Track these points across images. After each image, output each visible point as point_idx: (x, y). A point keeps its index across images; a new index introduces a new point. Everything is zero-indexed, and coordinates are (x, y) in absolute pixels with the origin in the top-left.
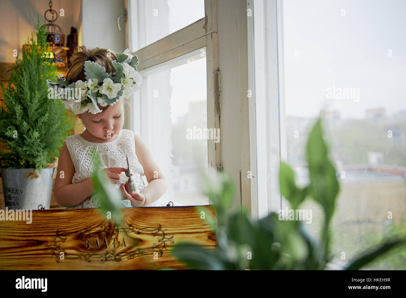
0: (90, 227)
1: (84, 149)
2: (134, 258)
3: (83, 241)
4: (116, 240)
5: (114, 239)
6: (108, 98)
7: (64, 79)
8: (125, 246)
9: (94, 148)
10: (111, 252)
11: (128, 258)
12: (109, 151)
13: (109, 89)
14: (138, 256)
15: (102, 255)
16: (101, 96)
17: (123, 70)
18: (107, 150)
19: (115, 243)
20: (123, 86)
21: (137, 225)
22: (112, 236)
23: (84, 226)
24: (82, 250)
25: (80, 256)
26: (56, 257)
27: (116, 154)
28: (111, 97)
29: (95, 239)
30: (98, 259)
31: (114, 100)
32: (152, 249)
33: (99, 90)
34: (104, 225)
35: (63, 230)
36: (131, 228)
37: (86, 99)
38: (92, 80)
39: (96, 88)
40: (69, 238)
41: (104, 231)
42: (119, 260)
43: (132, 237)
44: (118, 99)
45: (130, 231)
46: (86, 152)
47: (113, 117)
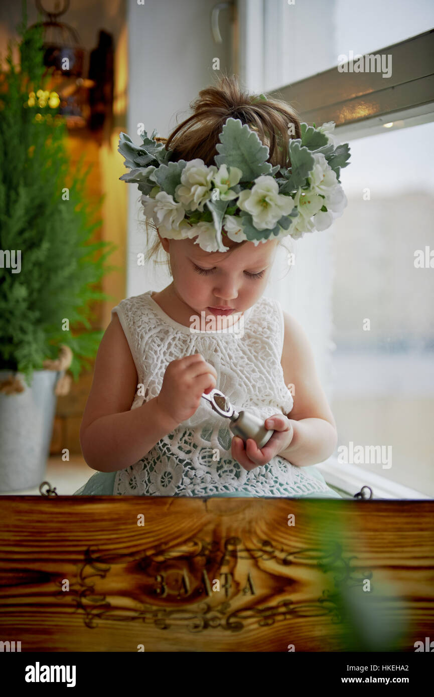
0: (166, 543)
1: (162, 340)
2: (276, 625)
3: (149, 576)
4: (230, 577)
5: (226, 575)
6: (254, 224)
7: (159, 145)
8: (253, 593)
9: (184, 342)
10: (219, 608)
11: (258, 622)
12: (219, 353)
13: (263, 203)
14: (285, 619)
15: (196, 612)
16: (237, 213)
17: (311, 169)
18: (216, 351)
19: (228, 586)
20: (296, 207)
21: (282, 543)
22: (219, 568)
23: (152, 539)
24: (148, 600)
25: (143, 612)
26: (84, 614)
27: (235, 361)
28: (260, 223)
29: (178, 574)
30: (186, 622)
31: (266, 233)
32: (318, 604)
33: (237, 199)
34: (202, 540)
35: (101, 547)
36: (268, 549)
37: (201, 209)
38: (228, 169)
39: (230, 191)
40: (116, 567)
41: (201, 554)
42: (238, 627)
43: (271, 572)
44: (276, 234)
45: (265, 557)
46: (165, 349)
47: (244, 271)
